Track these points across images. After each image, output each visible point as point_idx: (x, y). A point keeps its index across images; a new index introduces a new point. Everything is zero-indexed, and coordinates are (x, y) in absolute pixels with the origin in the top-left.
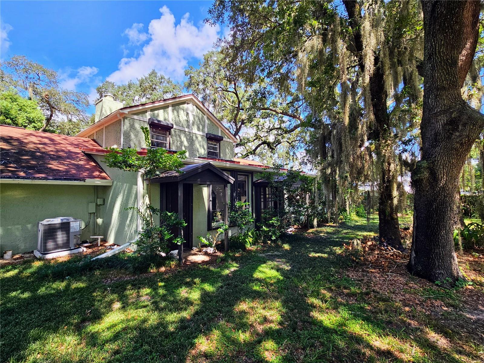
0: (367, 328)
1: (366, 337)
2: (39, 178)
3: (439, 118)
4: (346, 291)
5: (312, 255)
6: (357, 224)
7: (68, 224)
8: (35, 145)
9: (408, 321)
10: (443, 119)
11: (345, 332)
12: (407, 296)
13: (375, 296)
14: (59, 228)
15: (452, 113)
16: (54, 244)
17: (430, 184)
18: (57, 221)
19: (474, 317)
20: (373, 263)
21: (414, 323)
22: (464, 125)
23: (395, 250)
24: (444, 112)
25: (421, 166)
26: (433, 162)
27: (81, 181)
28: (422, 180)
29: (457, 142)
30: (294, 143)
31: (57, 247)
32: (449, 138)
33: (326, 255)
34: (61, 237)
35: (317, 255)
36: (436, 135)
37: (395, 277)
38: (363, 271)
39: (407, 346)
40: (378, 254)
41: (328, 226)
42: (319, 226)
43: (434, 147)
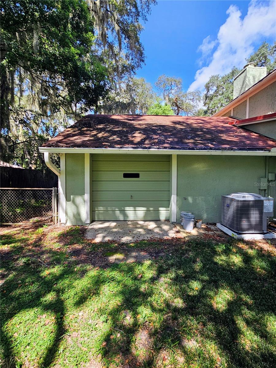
2: (225, 149)
7: (262, 201)
8: (197, 125)
14: (253, 206)
16: (248, 224)
18: (249, 197)
27: (265, 150)
31: (251, 227)
34: (254, 216)
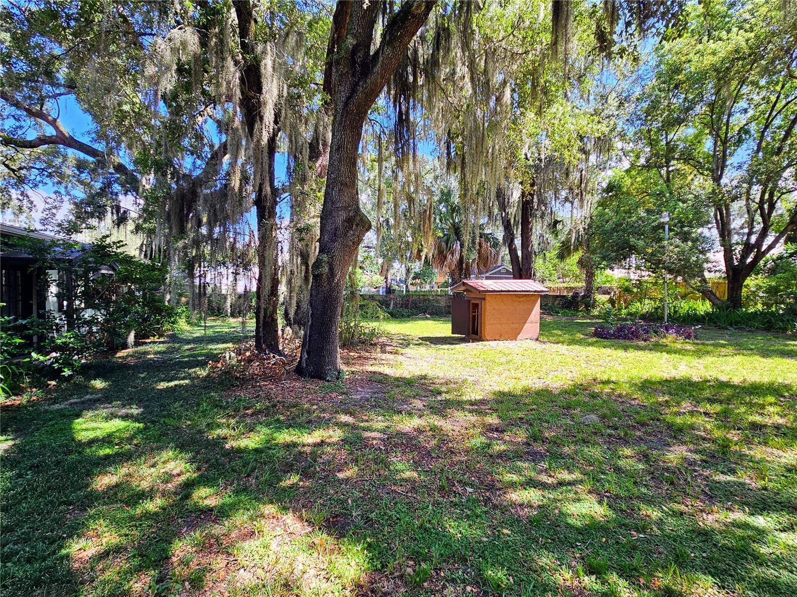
0: (294, 433)
1: (299, 441)
3: (340, 213)
4: (249, 412)
5: (163, 385)
6: (195, 335)
9: (322, 415)
10: (343, 215)
11: (277, 445)
12: (310, 397)
13: (283, 406)
15: (350, 211)
17: (328, 278)
19: (359, 397)
20: (260, 376)
21: (327, 416)
22: (357, 225)
23: (277, 357)
24: (345, 208)
25: (322, 260)
26: (332, 258)
28: (323, 274)
29: (351, 240)
30: (23, 172)
32: (345, 235)
33: (187, 381)
35: (172, 384)
36: (336, 229)
37: (290, 383)
38: (253, 387)
39: (331, 432)
40: (258, 366)
41: (150, 343)
42: (137, 344)
43: (333, 241)
